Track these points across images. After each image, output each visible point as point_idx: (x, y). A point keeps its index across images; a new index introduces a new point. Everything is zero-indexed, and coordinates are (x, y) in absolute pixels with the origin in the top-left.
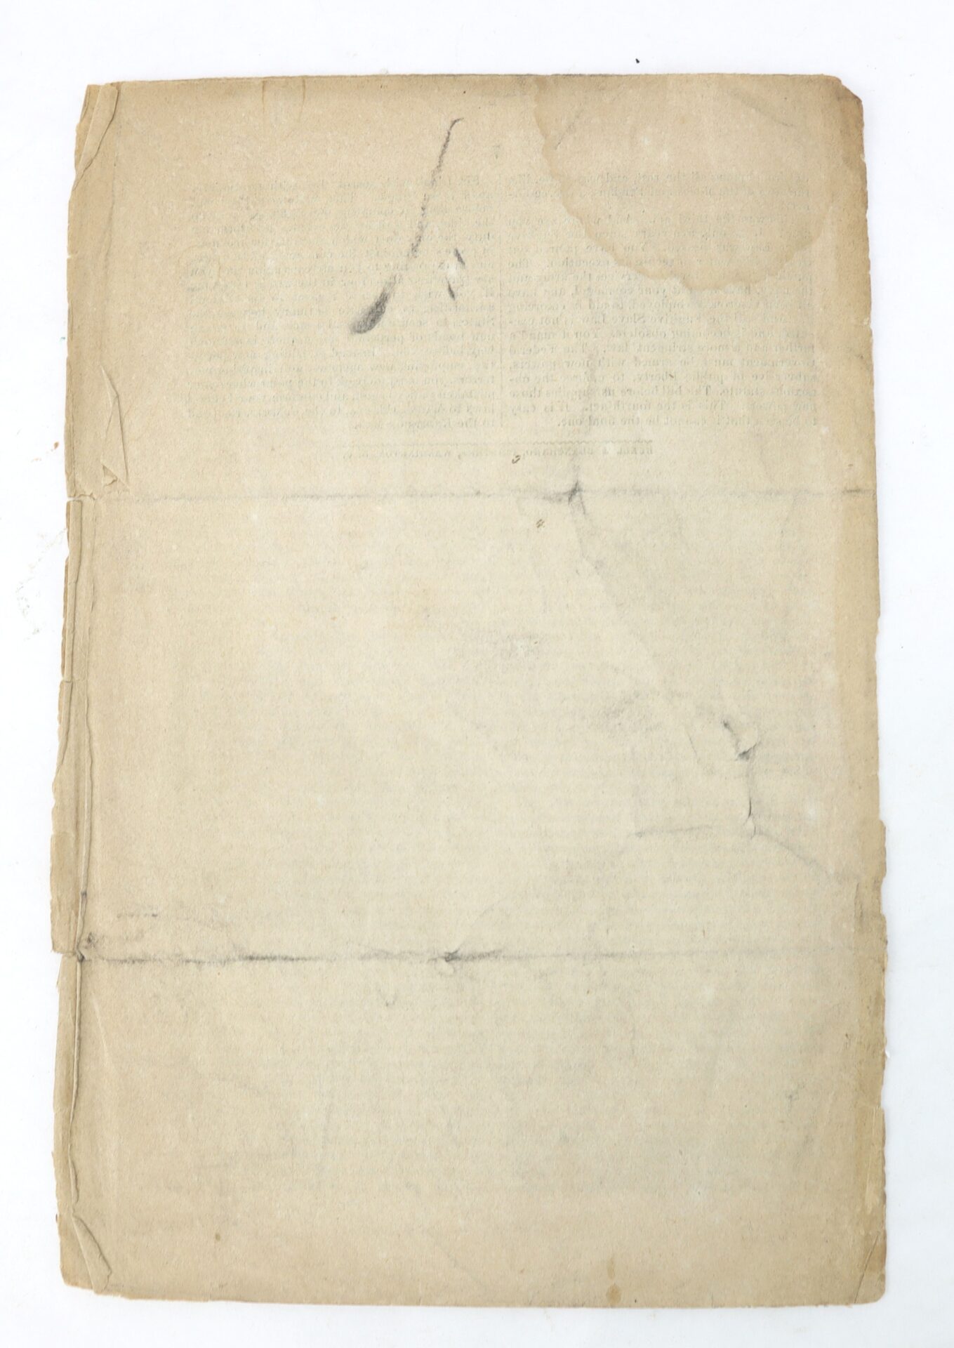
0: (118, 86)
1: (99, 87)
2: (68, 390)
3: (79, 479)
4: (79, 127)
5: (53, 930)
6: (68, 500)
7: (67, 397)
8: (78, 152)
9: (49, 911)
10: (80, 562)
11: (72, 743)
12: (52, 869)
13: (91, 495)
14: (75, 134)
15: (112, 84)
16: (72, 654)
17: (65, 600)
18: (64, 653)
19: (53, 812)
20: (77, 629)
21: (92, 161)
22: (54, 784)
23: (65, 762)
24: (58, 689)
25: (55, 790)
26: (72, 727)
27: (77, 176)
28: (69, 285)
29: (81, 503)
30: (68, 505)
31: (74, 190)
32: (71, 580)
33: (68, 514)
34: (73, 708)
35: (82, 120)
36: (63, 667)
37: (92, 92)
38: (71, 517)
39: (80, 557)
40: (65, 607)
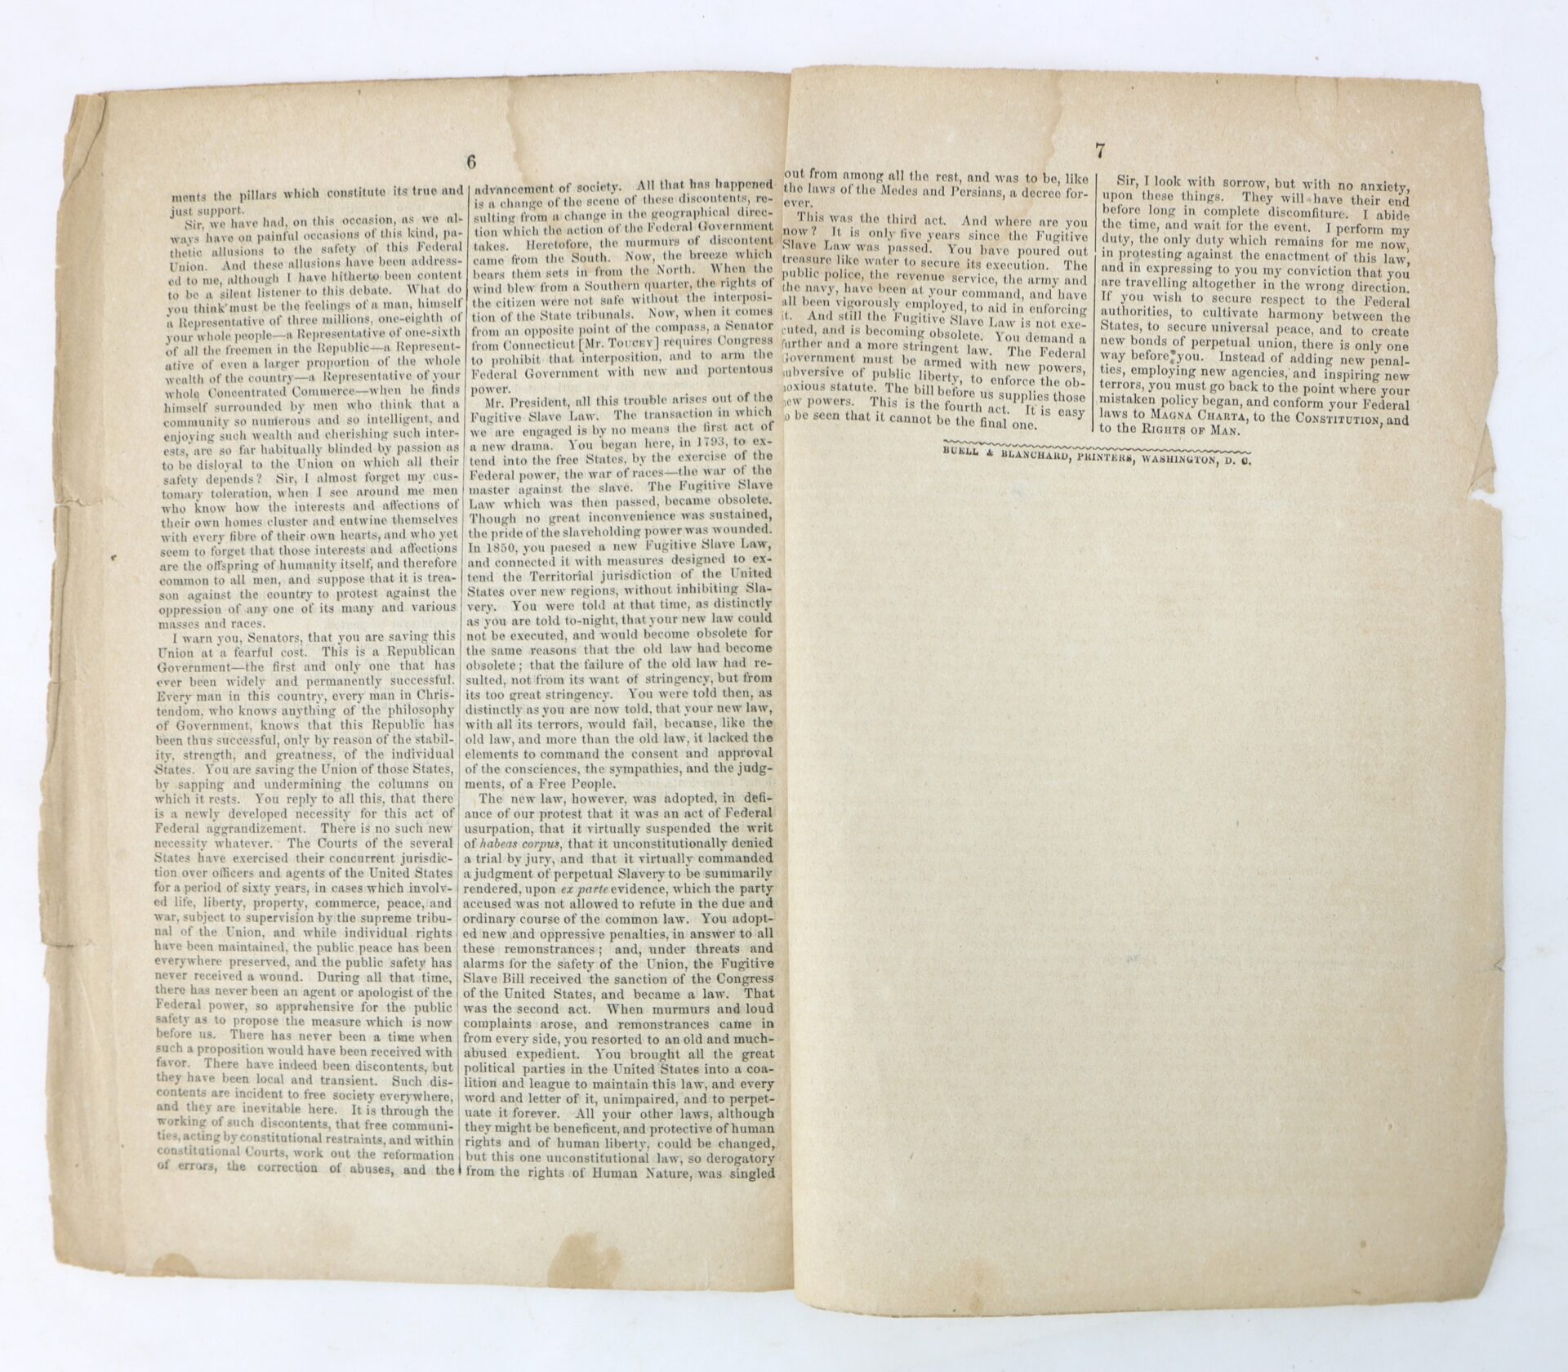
0: (105, 97)
1: (87, 96)
2: (56, 398)
3: (66, 485)
4: (67, 138)
5: (42, 923)
6: (55, 505)
7: (55, 406)
8: (67, 163)
9: (38, 905)
10: (67, 566)
11: (59, 742)
12: (40, 864)
13: (78, 501)
14: (63, 145)
15: (100, 94)
16: (60, 656)
17: (53, 603)
18: (51, 655)
19: (41, 811)
20: (64, 632)
21: (80, 171)
22: (42, 782)
23: (53, 760)
24: (46, 690)
25: (43, 788)
26: (60, 726)
27: (66, 185)
28: (57, 295)
29: (68, 508)
30: (55, 510)
31: (62, 200)
32: (58, 584)
33: (55, 519)
34: (60, 708)
35: (70, 130)
36: (51, 668)
37: (80, 102)
38: (58, 521)
39: (67, 561)
40: (52, 610)
